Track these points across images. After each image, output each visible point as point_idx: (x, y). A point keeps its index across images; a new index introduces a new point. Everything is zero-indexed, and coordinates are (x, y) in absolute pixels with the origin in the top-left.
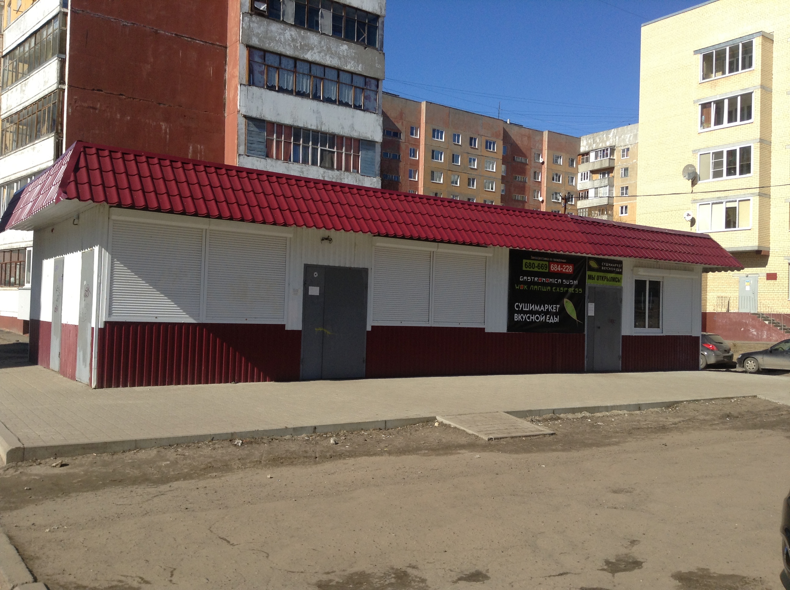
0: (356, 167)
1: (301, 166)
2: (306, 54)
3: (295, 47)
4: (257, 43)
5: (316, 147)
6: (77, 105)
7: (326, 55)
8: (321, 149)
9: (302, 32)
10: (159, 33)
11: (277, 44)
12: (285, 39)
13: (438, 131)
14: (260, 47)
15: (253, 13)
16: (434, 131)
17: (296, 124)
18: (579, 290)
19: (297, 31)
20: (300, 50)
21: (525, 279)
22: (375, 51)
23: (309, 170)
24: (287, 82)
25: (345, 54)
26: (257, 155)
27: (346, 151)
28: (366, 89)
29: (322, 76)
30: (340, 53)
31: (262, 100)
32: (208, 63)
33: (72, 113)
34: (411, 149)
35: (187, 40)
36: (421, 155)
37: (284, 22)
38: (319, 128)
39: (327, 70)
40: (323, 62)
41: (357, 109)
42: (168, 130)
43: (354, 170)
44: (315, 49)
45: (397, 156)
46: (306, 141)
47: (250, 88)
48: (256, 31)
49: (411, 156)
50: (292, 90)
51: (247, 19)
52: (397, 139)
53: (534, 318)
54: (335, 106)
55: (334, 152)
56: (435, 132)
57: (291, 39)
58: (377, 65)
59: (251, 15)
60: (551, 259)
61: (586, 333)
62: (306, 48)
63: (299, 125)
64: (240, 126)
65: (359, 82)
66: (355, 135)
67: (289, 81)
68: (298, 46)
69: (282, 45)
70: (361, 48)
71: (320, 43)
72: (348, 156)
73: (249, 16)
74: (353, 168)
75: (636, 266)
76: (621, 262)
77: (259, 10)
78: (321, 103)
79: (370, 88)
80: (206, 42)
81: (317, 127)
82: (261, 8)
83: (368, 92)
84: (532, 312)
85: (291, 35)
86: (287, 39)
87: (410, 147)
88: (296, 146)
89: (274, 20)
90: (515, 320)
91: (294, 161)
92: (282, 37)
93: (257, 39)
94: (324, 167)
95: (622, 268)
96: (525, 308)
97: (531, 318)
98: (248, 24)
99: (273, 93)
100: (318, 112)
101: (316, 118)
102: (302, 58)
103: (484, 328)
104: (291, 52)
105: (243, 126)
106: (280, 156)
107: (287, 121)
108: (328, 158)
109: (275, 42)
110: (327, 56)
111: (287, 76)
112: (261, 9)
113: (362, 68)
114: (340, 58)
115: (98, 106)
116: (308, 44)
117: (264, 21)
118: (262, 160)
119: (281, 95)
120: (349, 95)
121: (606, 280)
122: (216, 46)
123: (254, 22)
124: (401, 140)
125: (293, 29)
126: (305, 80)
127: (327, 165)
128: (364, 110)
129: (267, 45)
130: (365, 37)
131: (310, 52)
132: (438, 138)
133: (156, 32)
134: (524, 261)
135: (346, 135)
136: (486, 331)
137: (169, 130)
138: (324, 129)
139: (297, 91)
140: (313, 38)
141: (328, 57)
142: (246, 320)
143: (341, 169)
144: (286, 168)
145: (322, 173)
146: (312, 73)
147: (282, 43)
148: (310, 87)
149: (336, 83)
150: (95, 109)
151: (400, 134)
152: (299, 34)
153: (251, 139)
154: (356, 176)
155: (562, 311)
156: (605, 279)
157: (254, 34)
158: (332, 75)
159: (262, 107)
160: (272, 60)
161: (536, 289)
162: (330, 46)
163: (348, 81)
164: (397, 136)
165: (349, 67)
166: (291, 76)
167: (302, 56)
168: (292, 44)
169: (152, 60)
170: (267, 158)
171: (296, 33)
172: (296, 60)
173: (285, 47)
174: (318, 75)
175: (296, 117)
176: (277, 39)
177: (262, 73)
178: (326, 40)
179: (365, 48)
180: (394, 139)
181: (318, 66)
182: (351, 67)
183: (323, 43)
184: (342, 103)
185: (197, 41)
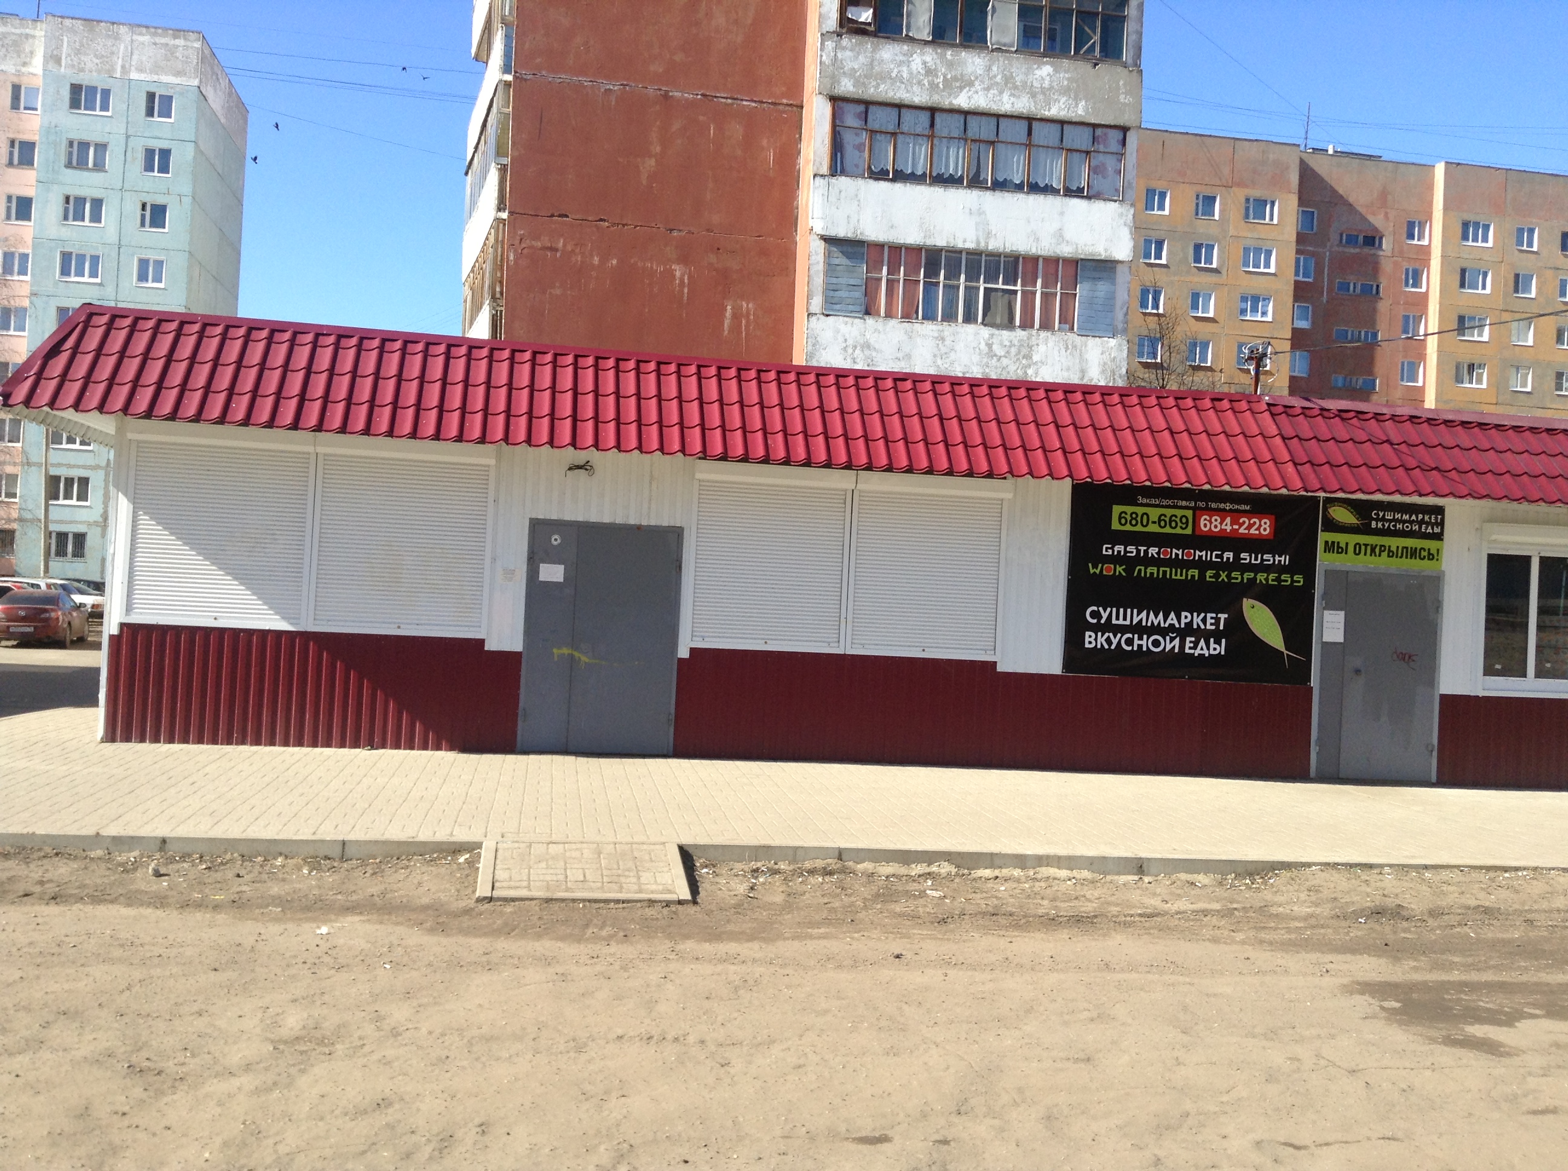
0: (1066, 319)
1: (940, 328)
2: (956, 98)
3: (933, 86)
4: (851, 89)
5: (974, 284)
6: (523, 245)
7: (1001, 93)
8: (985, 288)
9: (949, 53)
10: (672, 96)
11: (892, 84)
12: (911, 73)
13: (1477, 225)
14: (856, 97)
15: (844, 30)
16: (1466, 225)
17: (930, 242)
18: (1292, 578)
19: (936, 53)
20: (943, 90)
21: (1119, 552)
22: (1119, 69)
23: (957, 333)
24: (913, 159)
25: (1046, 84)
26: (846, 311)
27: (1044, 286)
28: (1094, 151)
29: (993, 138)
30: (1035, 84)
31: (859, 201)
32: (765, 142)
33: (516, 260)
34: (1407, 270)
35: (726, 104)
36: (1433, 281)
37: (910, 39)
38: (982, 245)
39: (1003, 123)
40: (995, 108)
41: (1070, 196)
42: (686, 277)
43: (1063, 326)
44: (977, 83)
45: (1372, 289)
46: (952, 274)
47: (833, 180)
48: (849, 65)
49: (1407, 285)
50: (924, 174)
51: (830, 45)
52: (1372, 252)
53: (1146, 643)
54: (1021, 196)
55: (1015, 292)
56: (1468, 229)
57: (923, 72)
58: (1122, 98)
59: (839, 35)
60: (1201, 504)
61: (1314, 682)
62: (958, 84)
63: (937, 244)
64: (813, 258)
65: (1079, 139)
66: (1066, 251)
67: (918, 157)
68: (938, 83)
69: (903, 86)
70: (1083, 68)
71: (988, 70)
72: (1047, 298)
73: (835, 38)
74: (1060, 323)
75: (1492, 520)
76: (1440, 510)
77: (856, 22)
78: (988, 193)
79: (1105, 147)
80: (762, 102)
81: (978, 243)
82: (860, 18)
83: (1101, 157)
84: (1140, 629)
85: (924, 63)
86: (915, 72)
87: (1405, 265)
88: (930, 287)
89: (888, 38)
90: (1087, 645)
91: (923, 318)
92: (905, 69)
93: (852, 81)
94: (992, 325)
95: (1442, 524)
96: (1117, 618)
97: (1136, 642)
98: (832, 54)
99: (883, 185)
100: (981, 213)
101: (977, 224)
102: (948, 107)
103: (995, 663)
104: (924, 96)
105: (820, 258)
106: (894, 310)
107: (912, 237)
108: (1000, 303)
109: (889, 81)
110: (1005, 94)
111: (914, 149)
112: (862, 20)
113: (1086, 110)
114: (1033, 95)
115: (561, 244)
116: (962, 75)
117: (867, 43)
118: (857, 321)
119: (898, 187)
120: (1055, 171)
121: (1384, 554)
122: (781, 107)
123: (844, 48)
124: (1381, 253)
125: (929, 50)
126: (952, 152)
127: (998, 321)
128: (1089, 198)
129: (872, 89)
130: (1094, 42)
131: (965, 91)
132: (1475, 240)
133: (666, 96)
134: (1117, 510)
135: (1044, 253)
136: (999, 669)
137: (688, 279)
138: (993, 245)
139: (934, 174)
140: (973, 62)
141: (1005, 97)
142: (399, 627)
143: (1032, 327)
144: (906, 333)
145: (987, 336)
146: (970, 134)
147: (905, 81)
148: (964, 164)
149: (1023, 147)
150: (554, 250)
151: (1381, 238)
152: (943, 56)
153: (834, 280)
154: (1066, 338)
155: (1238, 629)
156: (1381, 551)
157: (844, 73)
158: (1016, 132)
159: (859, 214)
160: (881, 119)
161: (1151, 574)
162: (1012, 73)
163: (1054, 140)
164: (1373, 245)
165: (1055, 111)
166: (921, 145)
167: (946, 102)
168: (926, 82)
169: (658, 149)
170: (867, 317)
171: (935, 56)
172: (933, 111)
173: (909, 88)
174: (983, 137)
175: (932, 228)
176: (894, 75)
177: (860, 148)
178: (1001, 63)
179: (1096, 65)
180: (1367, 250)
181: (984, 118)
182: (1060, 109)
183: (995, 68)
184: (1035, 188)
185: (745, 103)
